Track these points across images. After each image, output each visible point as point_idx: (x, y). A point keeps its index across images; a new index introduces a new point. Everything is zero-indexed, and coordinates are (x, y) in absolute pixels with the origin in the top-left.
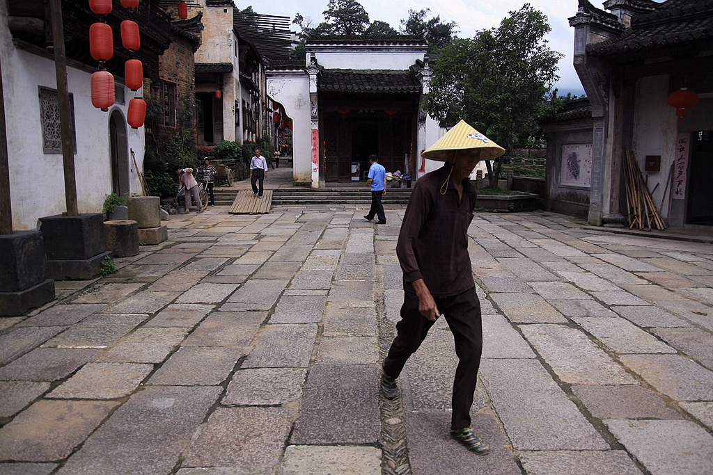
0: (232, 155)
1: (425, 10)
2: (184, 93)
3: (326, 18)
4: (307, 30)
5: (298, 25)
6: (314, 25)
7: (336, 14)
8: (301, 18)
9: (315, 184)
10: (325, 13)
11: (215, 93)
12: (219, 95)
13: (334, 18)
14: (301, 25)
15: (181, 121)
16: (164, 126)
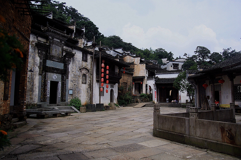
0: (144, 97)
1: (229, 48)
2: (129, 84)
3: (195, 53)
4: (188, 57)
5: (185, 56)
6: (191, 56)
7: (198, 52)
8: (186, 54)
9: (156, 103)
10: (195, 52)
11: (140, 83)
12: (141, 83)
13: (198, 53)
14: (186, 56)
15: (128, 90)
16: (124, 91)
